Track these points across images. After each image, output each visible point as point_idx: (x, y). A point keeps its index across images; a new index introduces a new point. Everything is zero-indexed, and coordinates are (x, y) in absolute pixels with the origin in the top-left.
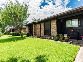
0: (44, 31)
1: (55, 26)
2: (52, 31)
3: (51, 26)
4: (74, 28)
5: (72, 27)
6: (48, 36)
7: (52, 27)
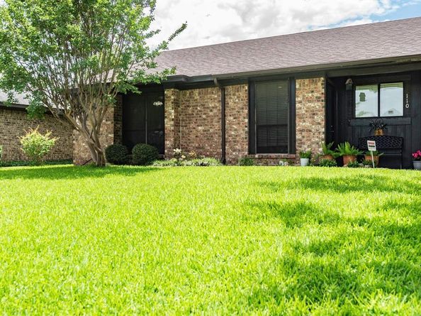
0: (250, 133)
1: (319, 106)
2: (302, 131)
3: (298, 105)
4: (386, 121)
5: (379, 117)
6: (273, 155)
7: (301, 108)
